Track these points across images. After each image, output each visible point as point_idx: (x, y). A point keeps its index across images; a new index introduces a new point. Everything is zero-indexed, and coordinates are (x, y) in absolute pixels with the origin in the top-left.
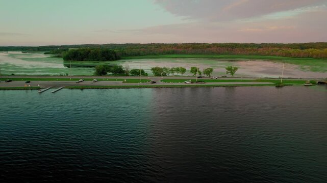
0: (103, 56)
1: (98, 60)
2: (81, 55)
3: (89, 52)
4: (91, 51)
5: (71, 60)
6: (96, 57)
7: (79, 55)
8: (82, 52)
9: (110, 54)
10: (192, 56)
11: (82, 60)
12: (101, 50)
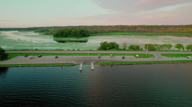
0: (81, 34)
1: (77, 37)
2: (65, 33)
3: (71, 31)
4: (72, 30)
5: (59, 36)
6: (76, 35)
7: (64, 33)
8: (67, 31)
9: (85, 33)
10: (128, 33)
11: (67, 37)
12: (79, 30)
